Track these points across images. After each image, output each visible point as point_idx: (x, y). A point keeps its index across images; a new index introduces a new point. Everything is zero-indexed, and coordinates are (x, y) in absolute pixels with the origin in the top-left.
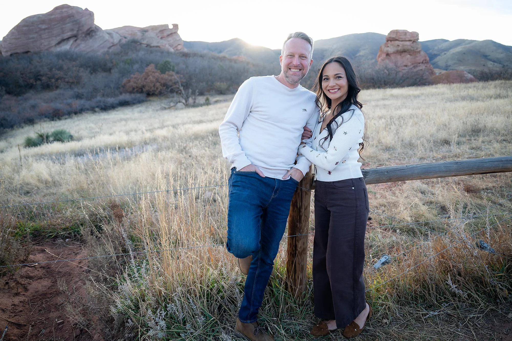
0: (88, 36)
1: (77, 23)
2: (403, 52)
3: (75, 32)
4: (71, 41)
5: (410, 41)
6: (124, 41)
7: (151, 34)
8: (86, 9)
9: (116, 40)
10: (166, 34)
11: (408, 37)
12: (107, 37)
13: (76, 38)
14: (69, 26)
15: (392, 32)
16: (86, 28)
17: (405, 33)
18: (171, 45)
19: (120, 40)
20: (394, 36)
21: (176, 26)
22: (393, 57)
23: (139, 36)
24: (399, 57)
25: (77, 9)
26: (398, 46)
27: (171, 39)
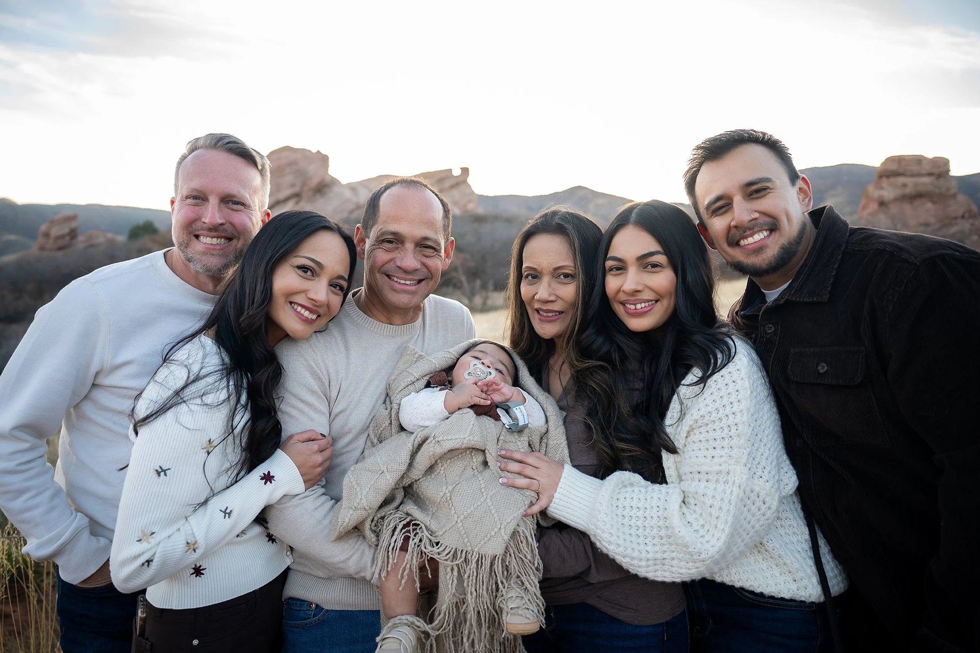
0: (318, 196)
1: (301, 174)
2: (917, 196)
3: (297, 189)
4: (290, 204)
5: (930, 174)
8: (318, 152)
10: (447, 184)
11: (926, 168)
12: (348, 194)
13: (296, 199)
14: (289, 179)
15: (890, 160)
16: (314, 182)
17: (919, 159)
18: (457, 203)
20: (893, 167)
21: (465, 171)
22: (894, 209)
24: (907, 208)
25: (304, 153)
26: (905, 185)
27: (455, 193)
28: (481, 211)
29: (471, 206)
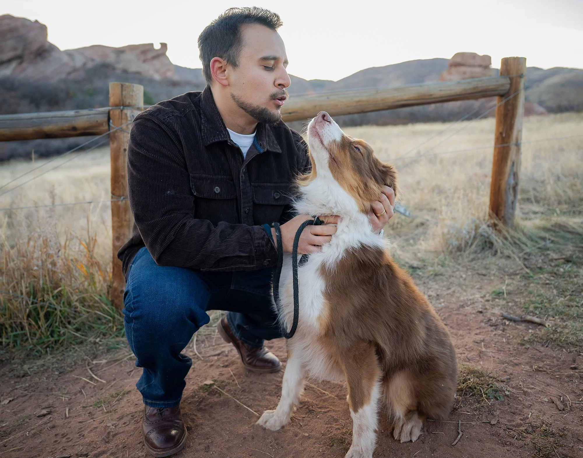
0: (38, 59)
1: (22, 39)
3: (19, 52)
4: (14, 65)
5: (480, 66)
6: (90, 65)
7: (129, 56)
8: (36, 21)
9: (79, 62)
10: (150, 55)
11: (478, 62)
12: (66, 59)
13: (19, 61)
14: (10, 43)
15: (457, 55)
16: (35, 47)
17: (474, 56)
18: (157, 71)
19: (85, 64)
20: (458, 60)
21: (164, 46)
23: (111, 58)
25: (24, 21)
26: (465, 73)
27: (157, 63)
28: (176, 78)
29: (169, 74)
